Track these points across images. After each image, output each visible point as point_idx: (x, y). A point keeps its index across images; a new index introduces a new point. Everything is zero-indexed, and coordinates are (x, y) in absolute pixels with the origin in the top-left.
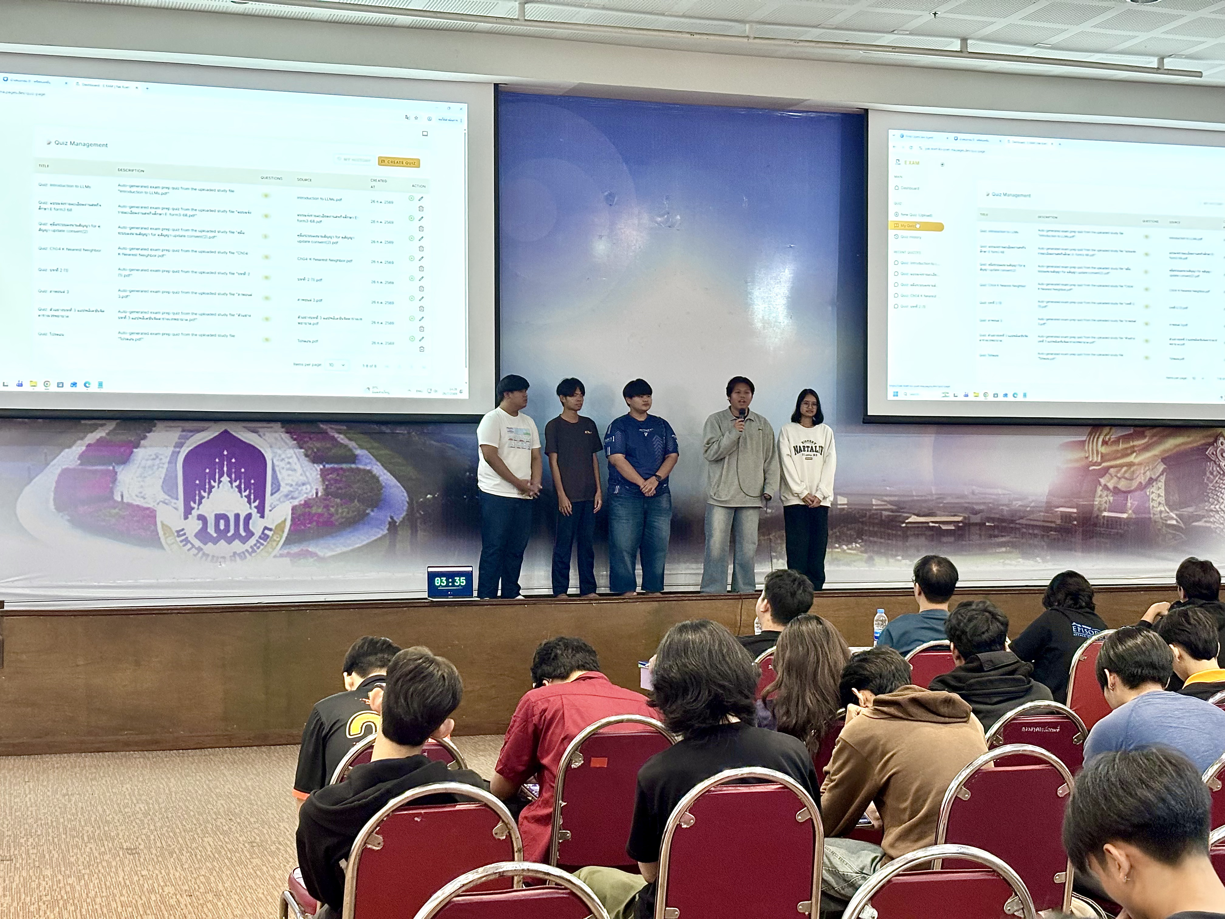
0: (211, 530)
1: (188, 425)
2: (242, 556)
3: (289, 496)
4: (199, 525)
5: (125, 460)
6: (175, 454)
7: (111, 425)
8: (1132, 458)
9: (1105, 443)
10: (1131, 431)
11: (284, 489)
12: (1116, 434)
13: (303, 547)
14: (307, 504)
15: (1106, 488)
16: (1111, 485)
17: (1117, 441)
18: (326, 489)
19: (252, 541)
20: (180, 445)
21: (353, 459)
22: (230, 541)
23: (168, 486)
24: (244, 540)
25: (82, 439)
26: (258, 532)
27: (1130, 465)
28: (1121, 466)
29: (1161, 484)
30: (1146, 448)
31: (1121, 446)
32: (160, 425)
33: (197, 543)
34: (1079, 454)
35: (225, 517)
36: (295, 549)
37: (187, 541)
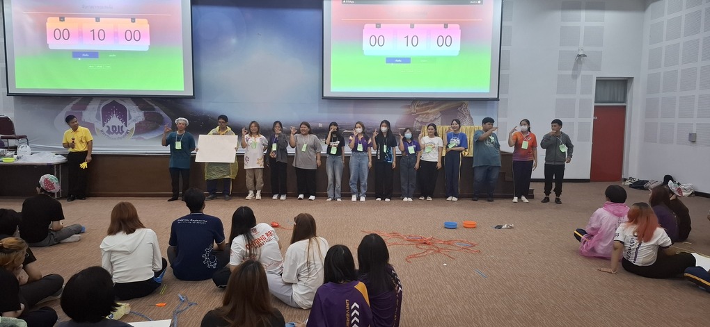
0: (111, 130)
1: (103, 98)
2: (121, 138)
3: (134, 120)
4: (107, 129)
5: (84, 109)
6: (99, 107)
7: (80, 99)
8: (428, 111)
9: (417, 106)
10: (428, 102)
11: (133, 118)
12: (422, 103)
13: (139, 136)
14: (140, 123)
15: (418, 121)
16: (420, 120)
17: (422, 105)
18: (146, 119)
19: (124, 134)
20: (101, 105)
21: (154, 109)
22: (117, 133)
23: (97, 117)
24: (121, 134)
25: (71, 102)
26: (125, 132)
27: (427, 114)
28: (424, 114)
29: (440, 120)
30: (434, 108)
31: (424, 107)
32: (94, 99)
33: (107, 134)
34: (408, 110)
35: (115, 126)
36: (137, 136)
37: (104, 133)
